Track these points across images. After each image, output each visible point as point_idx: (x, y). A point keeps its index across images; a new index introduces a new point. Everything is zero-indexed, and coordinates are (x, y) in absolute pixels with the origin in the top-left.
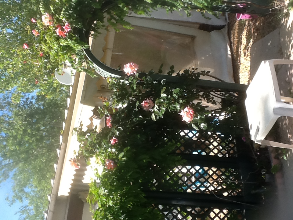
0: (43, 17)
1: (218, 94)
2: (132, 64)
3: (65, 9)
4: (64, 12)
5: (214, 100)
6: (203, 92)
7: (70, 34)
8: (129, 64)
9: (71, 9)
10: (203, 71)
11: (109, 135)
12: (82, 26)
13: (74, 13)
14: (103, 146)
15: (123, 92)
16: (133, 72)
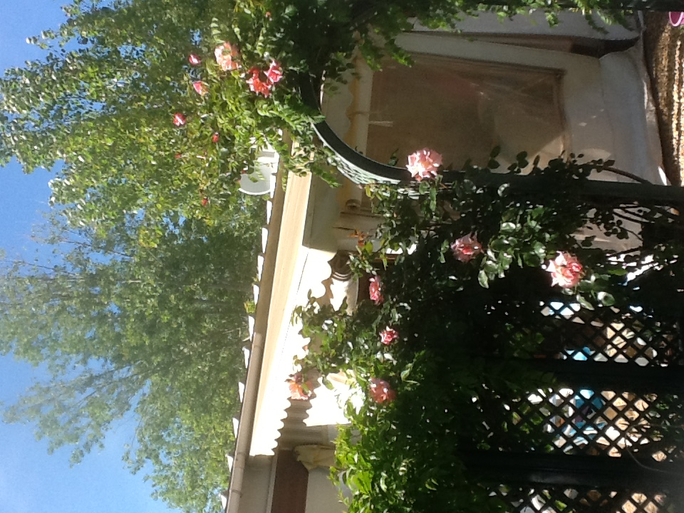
0: (218, 52)
1: (634, 214)
2: (425, 153)
3: (266, 29)
4: (263, 36)
5: (622, 229)
6: (594, 210)
7: (279, 87)
8: (419, 154)
9: (282, 30)
10: (597, 159)
11: (376, 321)
12: (305, 67)
13: (288, 38)
14: (361, 347)
15: (406, 218)
16: (429, 172)
